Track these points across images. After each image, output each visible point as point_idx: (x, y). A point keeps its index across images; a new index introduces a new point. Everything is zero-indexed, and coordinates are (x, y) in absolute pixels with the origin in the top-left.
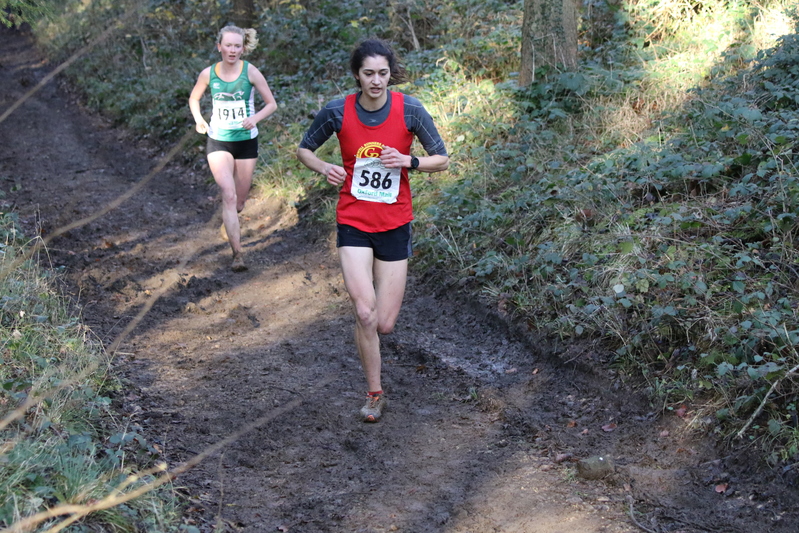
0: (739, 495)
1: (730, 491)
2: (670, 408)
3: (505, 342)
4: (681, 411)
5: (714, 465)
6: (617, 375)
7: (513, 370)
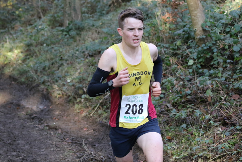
0: (89, 130)
1: (87, 130)
2: (79, 111)
3: (45, 100)
4: (82, 112)
5: (85, 124)
6: (69, 105)
7: (45, 107)
